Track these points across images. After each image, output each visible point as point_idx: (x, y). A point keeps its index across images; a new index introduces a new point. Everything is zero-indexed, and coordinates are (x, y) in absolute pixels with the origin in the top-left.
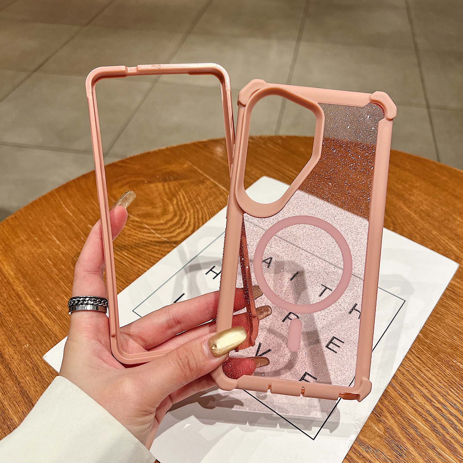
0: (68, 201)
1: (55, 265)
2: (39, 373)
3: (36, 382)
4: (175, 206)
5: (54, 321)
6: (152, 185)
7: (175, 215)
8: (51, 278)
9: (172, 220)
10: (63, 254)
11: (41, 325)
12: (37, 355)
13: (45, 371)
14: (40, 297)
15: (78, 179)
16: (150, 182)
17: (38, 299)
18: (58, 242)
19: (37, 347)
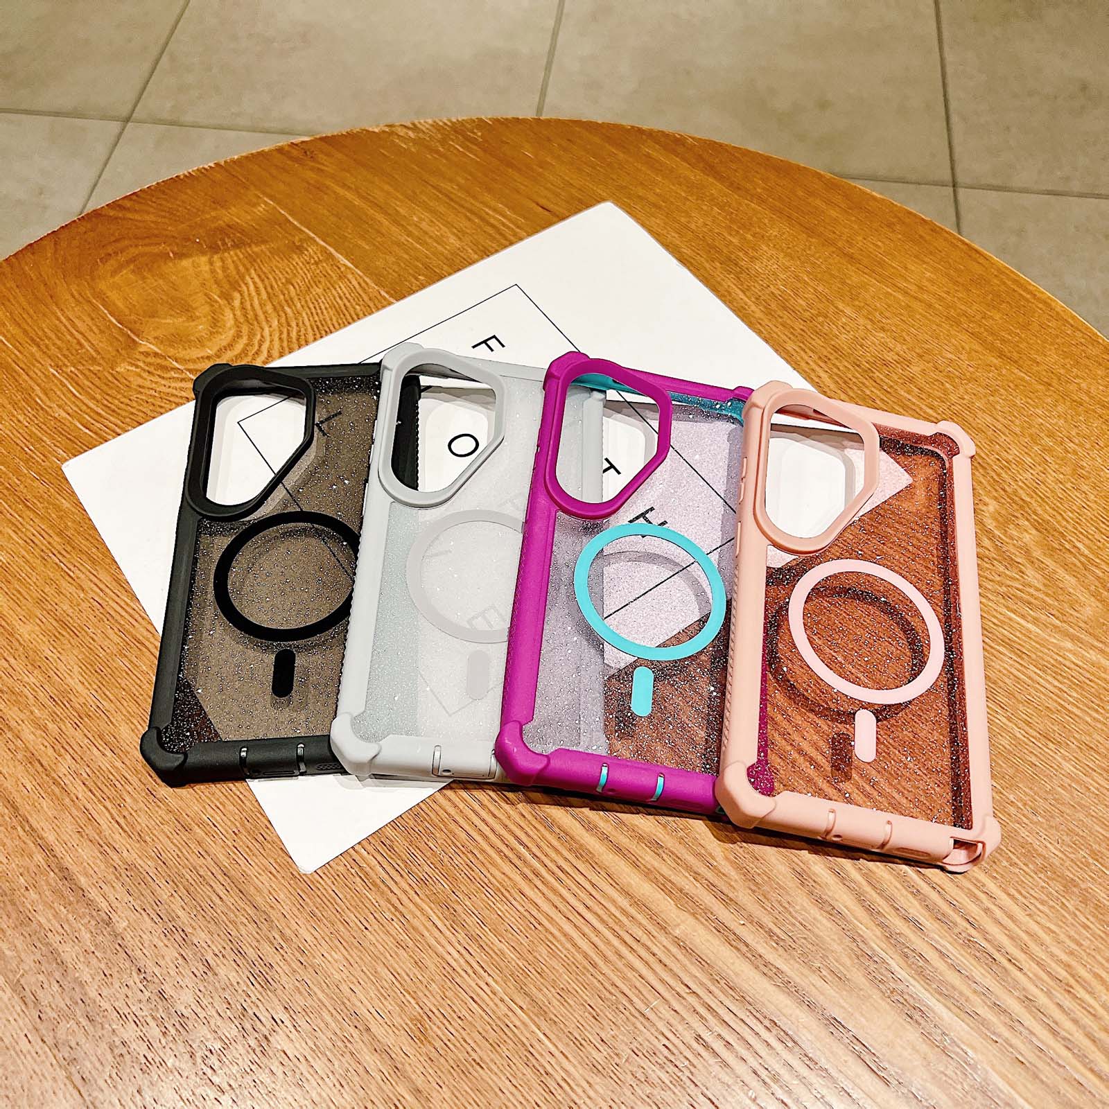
4: (238, 313)
6: (186, 263)
16: (180, 256)
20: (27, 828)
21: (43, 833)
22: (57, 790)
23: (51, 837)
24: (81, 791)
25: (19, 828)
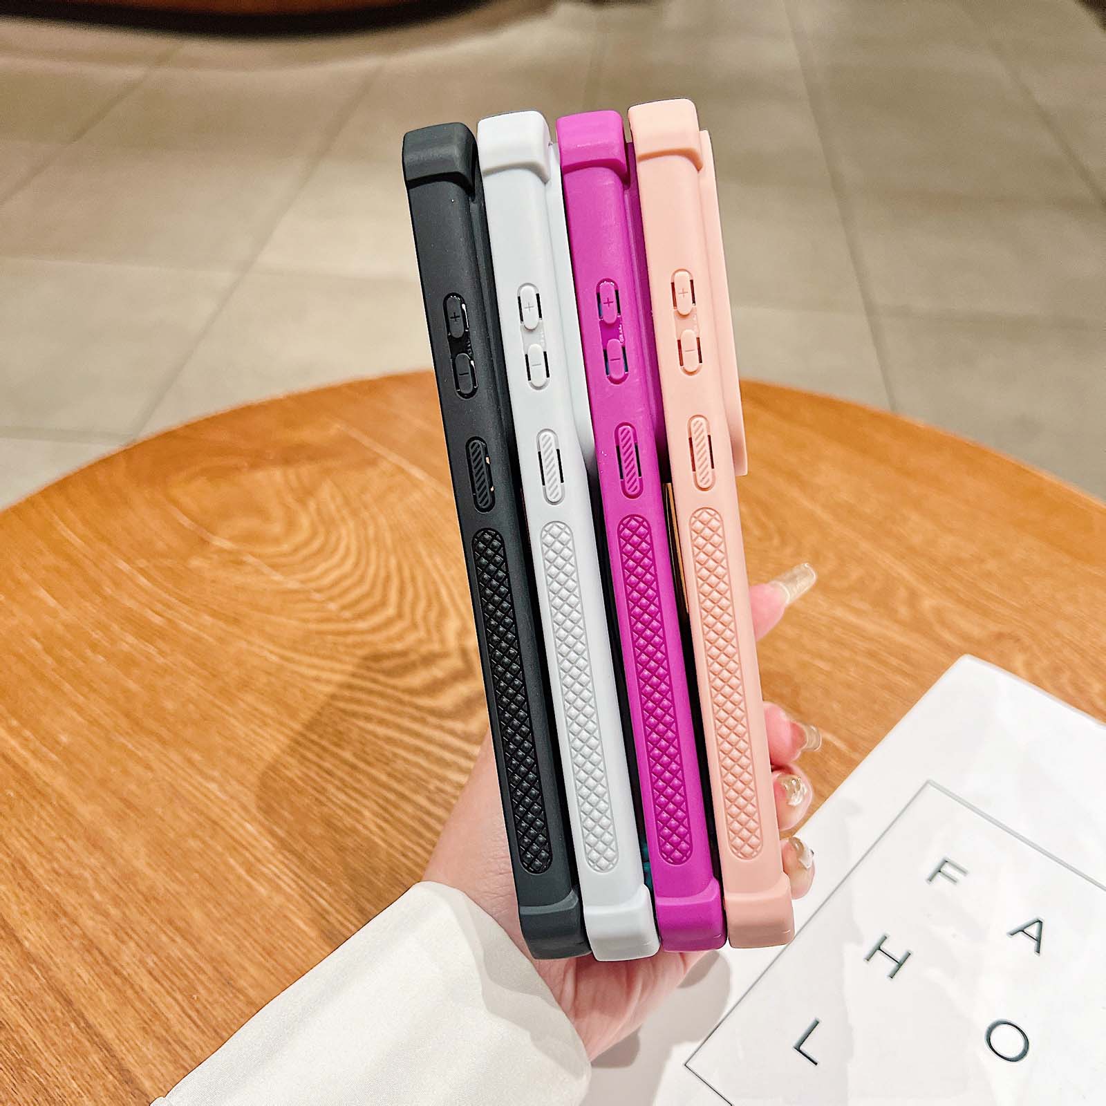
0: (71, 514)
1: (48, 650)
2: (28, 875)
3: (21, 894)
4: (315, 517)
5: (54, 765)
6: (260, 475)
7: (314, 534)
8: (42, 678)
9: (307, 543)
10: (67, 626)
11: (25, 777)
12: (21, 839)
13: (41, 871)
14: (19, 719)
15: (92, 467)
16: (254, 466)
17: (14, 723)
18: (52, 602)
19: (20, 821)
20: (83, 1024)
21: (100, 1029)
22: (118, 981)
23: (109, 1034)
24: (146, 982)
25: (73, 1025)
